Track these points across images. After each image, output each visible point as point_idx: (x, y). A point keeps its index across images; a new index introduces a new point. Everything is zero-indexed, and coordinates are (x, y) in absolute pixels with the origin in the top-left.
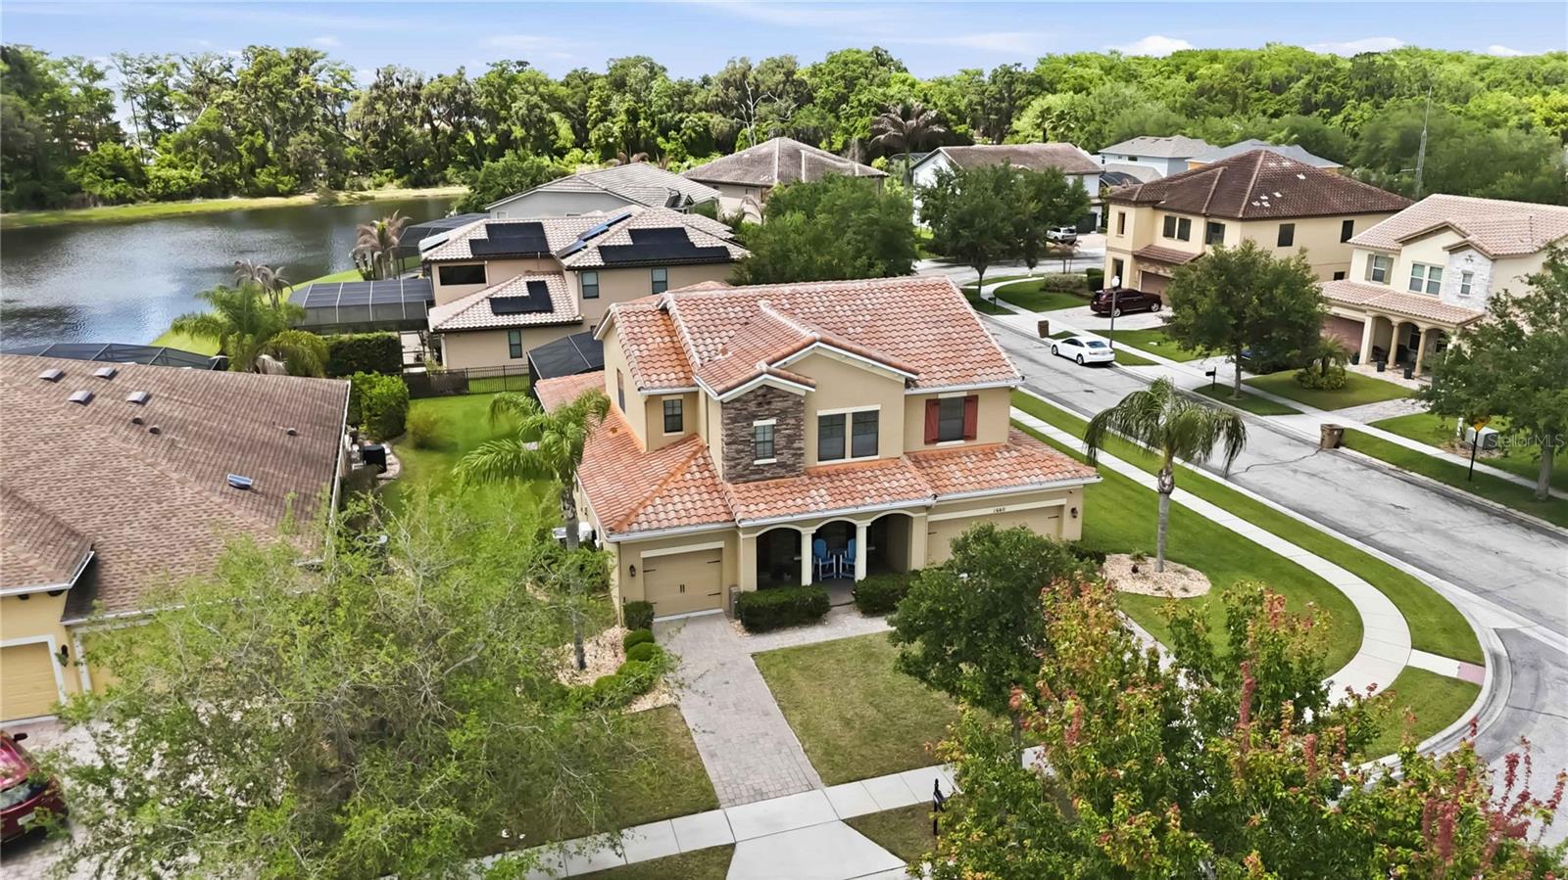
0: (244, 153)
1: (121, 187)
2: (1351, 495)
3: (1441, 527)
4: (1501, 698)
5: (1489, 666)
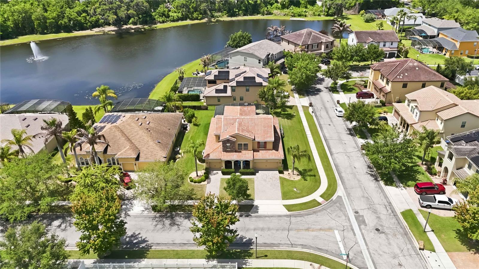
0: (191, 8)
1: (164, 18)
2: (350, 163)
3: (357, 173)
4: (323, 207)
5: (328, 201)
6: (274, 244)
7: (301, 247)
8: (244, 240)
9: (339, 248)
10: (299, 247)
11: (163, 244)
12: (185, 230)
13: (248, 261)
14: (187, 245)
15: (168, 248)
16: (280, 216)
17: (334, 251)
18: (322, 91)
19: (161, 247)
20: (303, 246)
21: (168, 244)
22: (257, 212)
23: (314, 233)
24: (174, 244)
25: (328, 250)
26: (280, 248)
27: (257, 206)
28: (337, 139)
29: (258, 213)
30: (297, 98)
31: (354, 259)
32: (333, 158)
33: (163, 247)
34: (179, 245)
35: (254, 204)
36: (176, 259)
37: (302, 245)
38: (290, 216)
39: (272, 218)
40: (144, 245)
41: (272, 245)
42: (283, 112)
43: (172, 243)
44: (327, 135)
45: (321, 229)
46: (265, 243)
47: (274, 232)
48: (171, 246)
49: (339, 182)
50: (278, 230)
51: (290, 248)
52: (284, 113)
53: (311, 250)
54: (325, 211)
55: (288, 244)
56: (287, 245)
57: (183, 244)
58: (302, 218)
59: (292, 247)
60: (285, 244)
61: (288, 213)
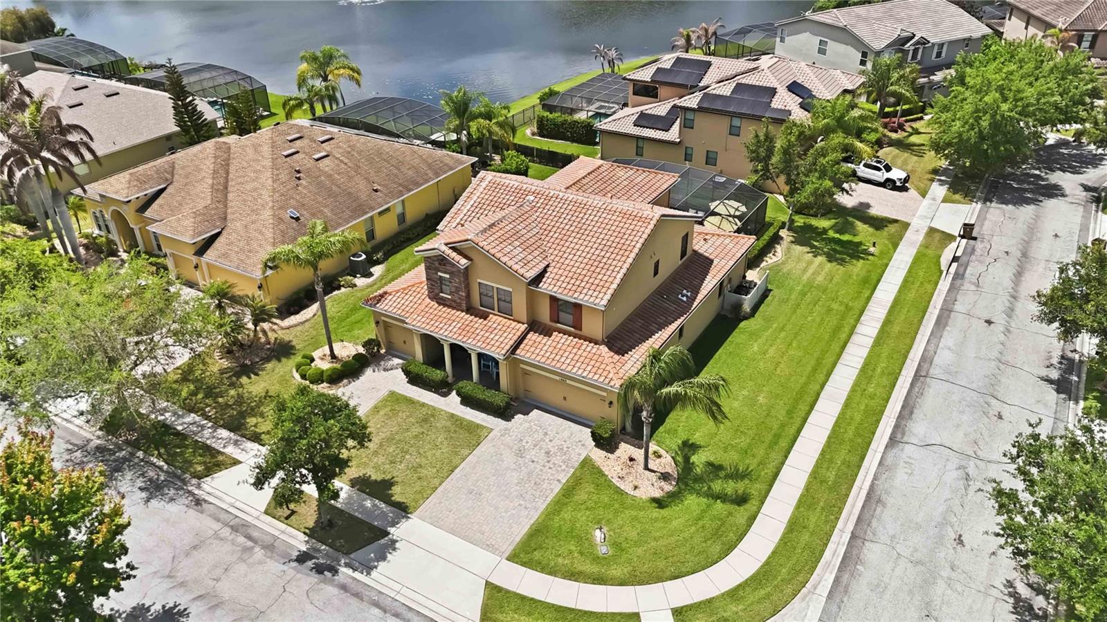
2: (950, 510)
3: (946, 573)
18: (1063, 195)
22: (369, 569)
27: (394, 542)
28: (974, 386)
30: (934, 199)
32: (889, 461)
35: (392, 529)
42: (837, 232)
44: (943, 357)
49: (824, 576)
52: (837, 236)
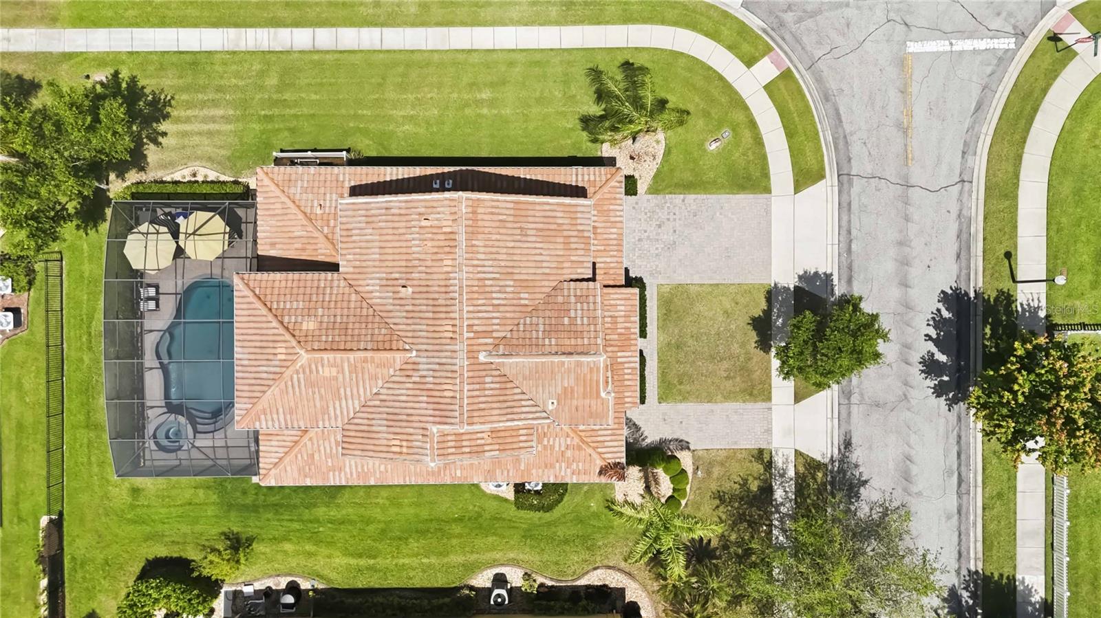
4: (800, 66)
5: (775, 46)
6: (960, 232)
7: (970, 158)
8: (946, 314)
9: (975, 51)
10: (970, 163)
11: (960, 541)
12: (905, 490)
13: (1025, 303)
14: (963, 474)
15: (975, 524)
16: (845, 207)
17: (989, 70)
19: (972, 545)
20: (967, 151)
21: (963, 528)
22: (828, 277)
23: (920, 112)
24: (959, 512)
25: (984, 83)
26: (973, 214)
27: (800, 277)
29: (831, 275)
31: (1013, 21)
33: (972, 539)
34: (965, 497)
35: (792, 287)
36: (1018, 494)
37: (964, 153)
38: (844, 178)
39: (854, 232)
40: (965, 594)
41: (964, 236)
43: (956, 517)
45: (903, 92)
46: (958, 256)
47: (913, 229)
48: (967, 518)
50: (906, 215)
51: (974, 189)
53: (984, 131)
54: (820, 65)
55: (961, 193)
56: (966, 195)
57: (959, 485)
58: (853, 139)
59: (971, 182)
60: (960, 200)
61: (831, 178)
